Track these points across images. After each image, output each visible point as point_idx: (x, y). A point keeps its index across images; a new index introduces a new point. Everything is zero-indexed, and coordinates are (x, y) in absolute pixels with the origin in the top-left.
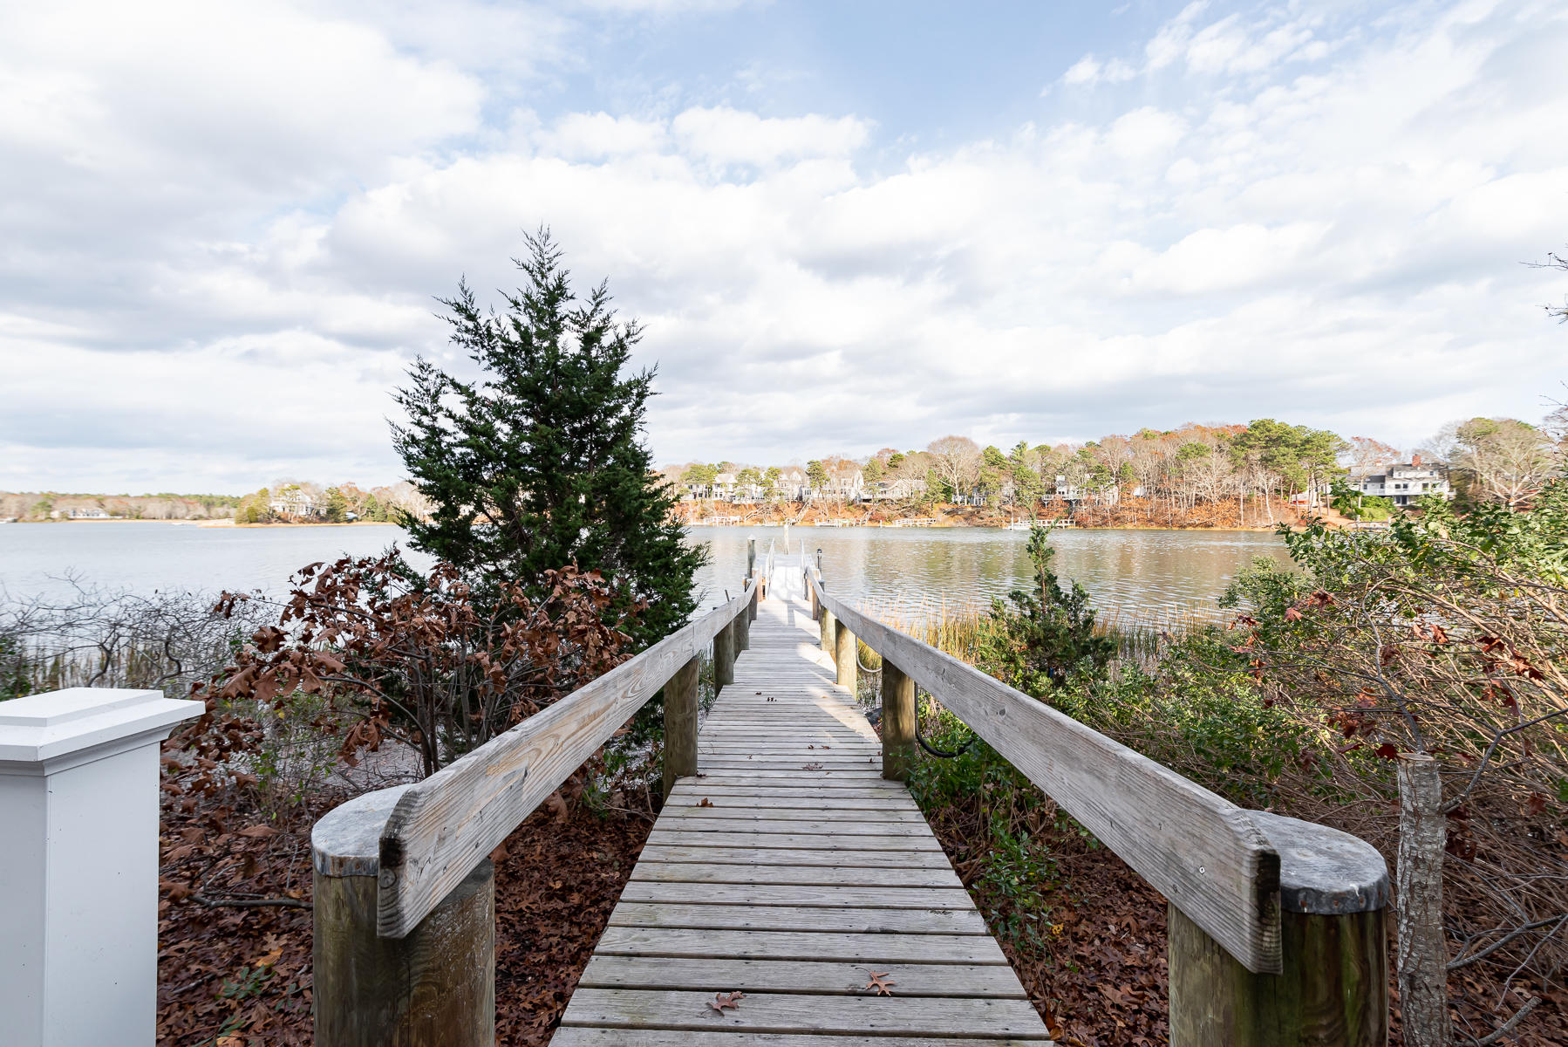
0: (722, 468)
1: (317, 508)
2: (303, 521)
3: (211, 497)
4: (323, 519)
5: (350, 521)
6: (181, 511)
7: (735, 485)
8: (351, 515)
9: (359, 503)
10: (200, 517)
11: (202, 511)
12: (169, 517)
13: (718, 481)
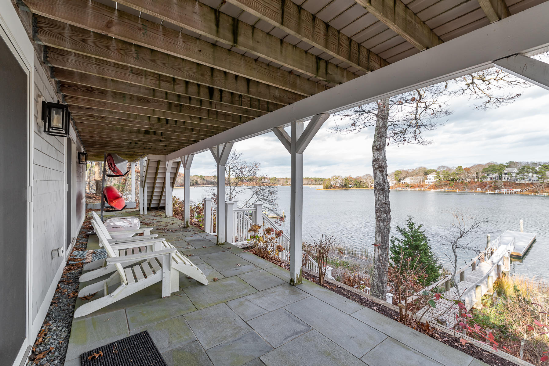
0: (510, 165)
1: (342, 184)
2: (339, 188)
3: (316, 178)
4: (343, 187)
5: (350, 187)
6: (310, 183)
7: (517, 174)
8: (350, 186)
9: (352, 182)
10: (314, 184)
11: (314, 183)
12: (308, 184)
13: (506, 172)
